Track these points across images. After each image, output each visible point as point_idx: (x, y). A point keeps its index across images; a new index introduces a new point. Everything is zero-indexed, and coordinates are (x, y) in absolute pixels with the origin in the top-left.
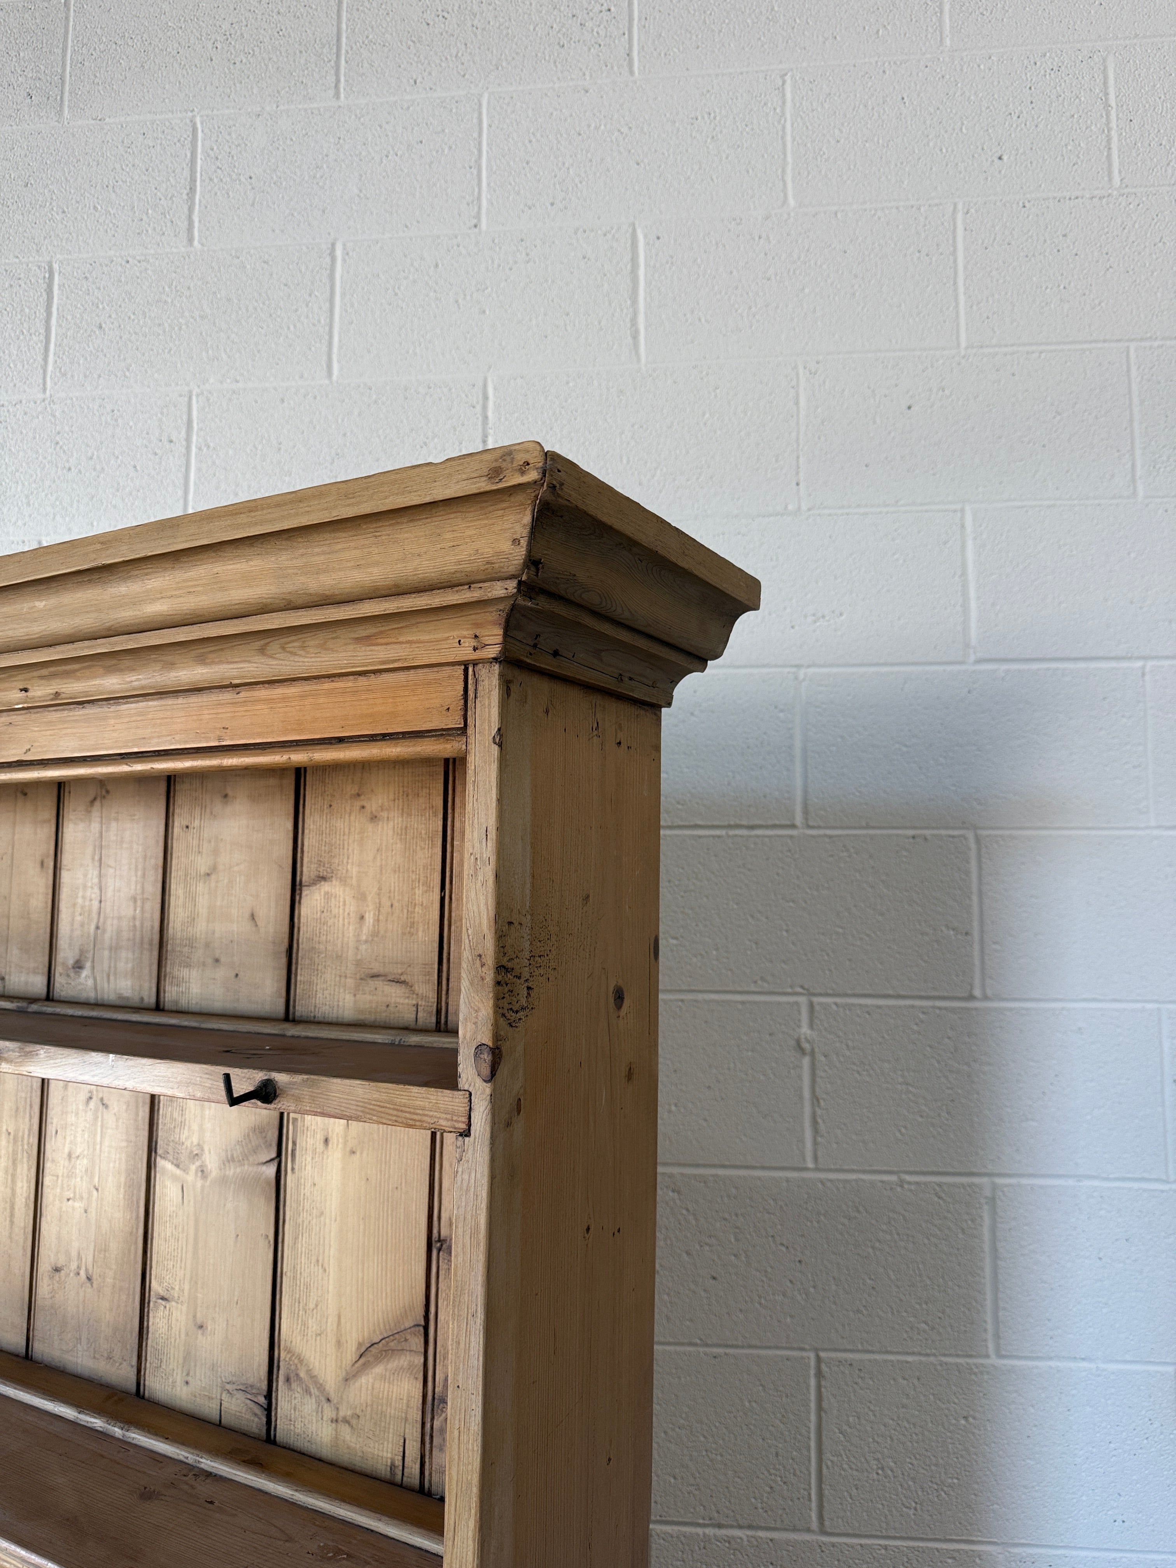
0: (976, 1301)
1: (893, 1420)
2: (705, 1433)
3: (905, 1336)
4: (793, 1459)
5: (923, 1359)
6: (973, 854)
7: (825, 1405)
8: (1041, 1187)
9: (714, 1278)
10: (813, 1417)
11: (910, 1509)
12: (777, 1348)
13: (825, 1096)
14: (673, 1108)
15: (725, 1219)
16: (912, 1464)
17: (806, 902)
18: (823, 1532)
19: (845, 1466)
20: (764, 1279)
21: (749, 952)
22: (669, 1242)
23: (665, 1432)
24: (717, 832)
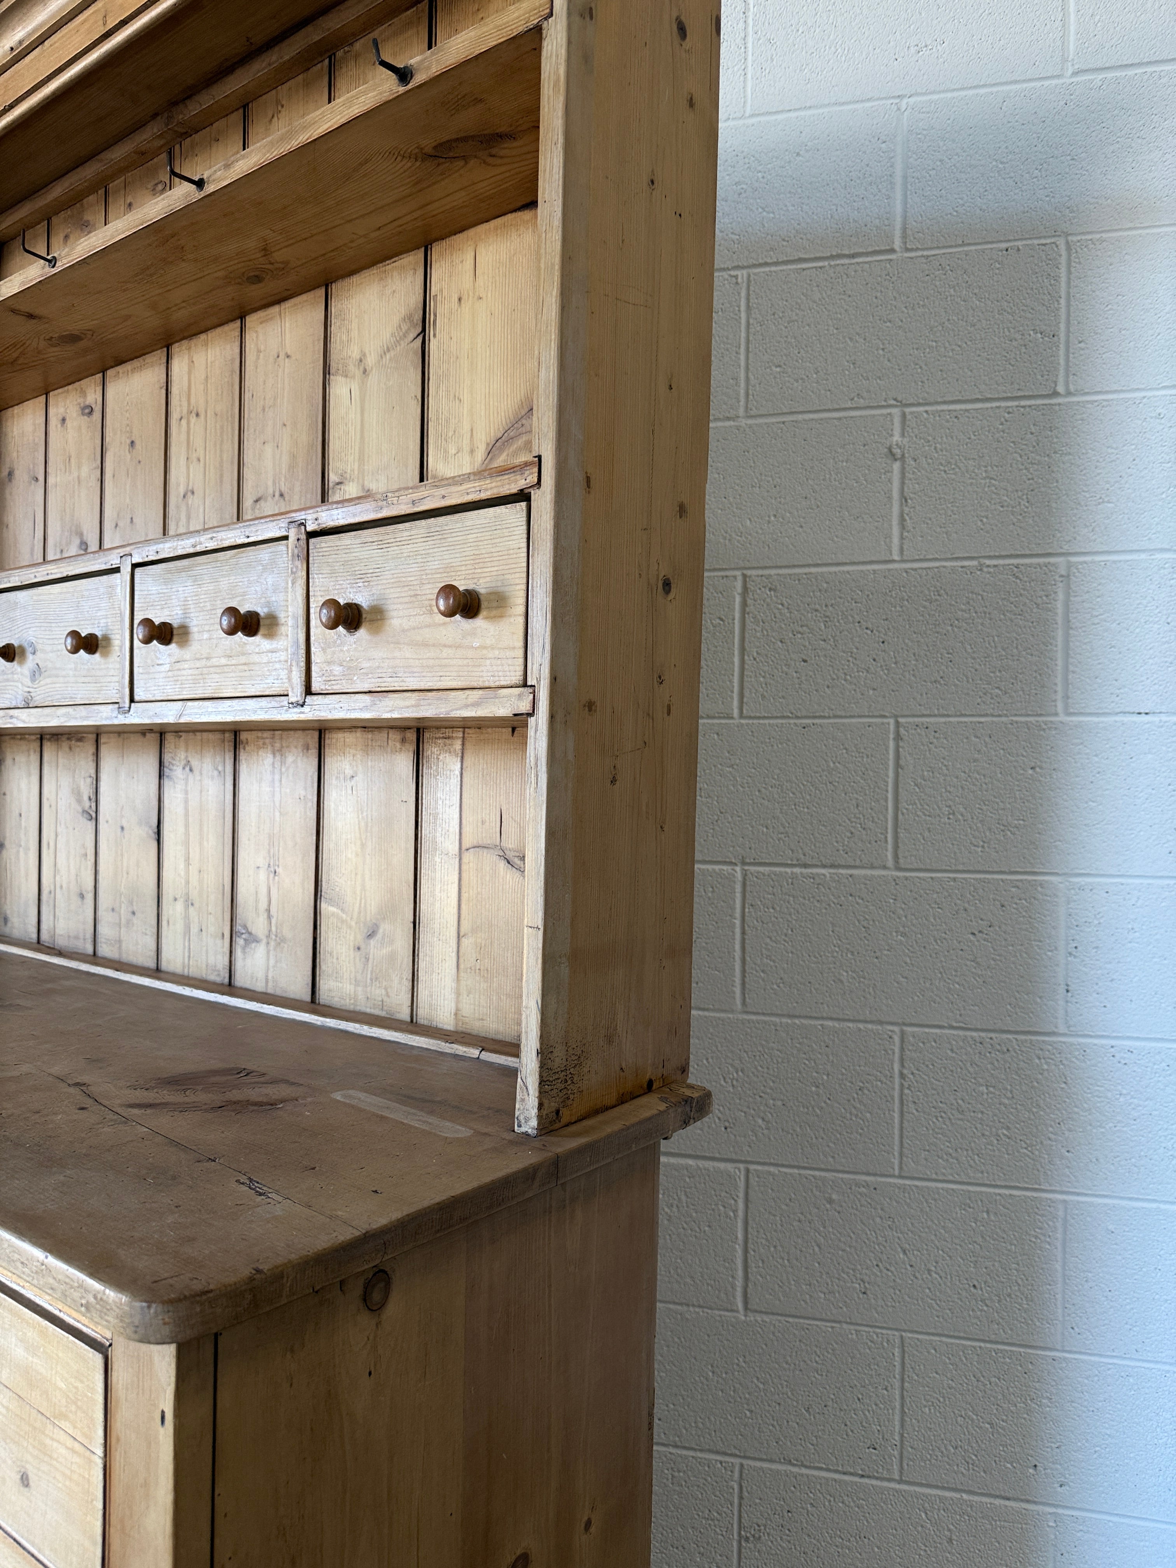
0: (1048, 667)
1: (965, 772)
2: (794, 790)
3: (979, 700)
4: (871, 809)
5: (995, 719)
6: (1063, 260)
7: (902, 762)
8: (1115, 562)
9: (805, 661)
10: (891, 773)
11: (978, 847)
12: (860, 716)
13: (912, 495)
14: (772, 518)
15: (816, 610)
16: (981, 809)
17: (902, 321)
18: (898, 868)
19: (919, 813)
20: (850, 659)
21: (847, 372)
22: (765, 633)
23: (759, 791)
24: (821, 264)
